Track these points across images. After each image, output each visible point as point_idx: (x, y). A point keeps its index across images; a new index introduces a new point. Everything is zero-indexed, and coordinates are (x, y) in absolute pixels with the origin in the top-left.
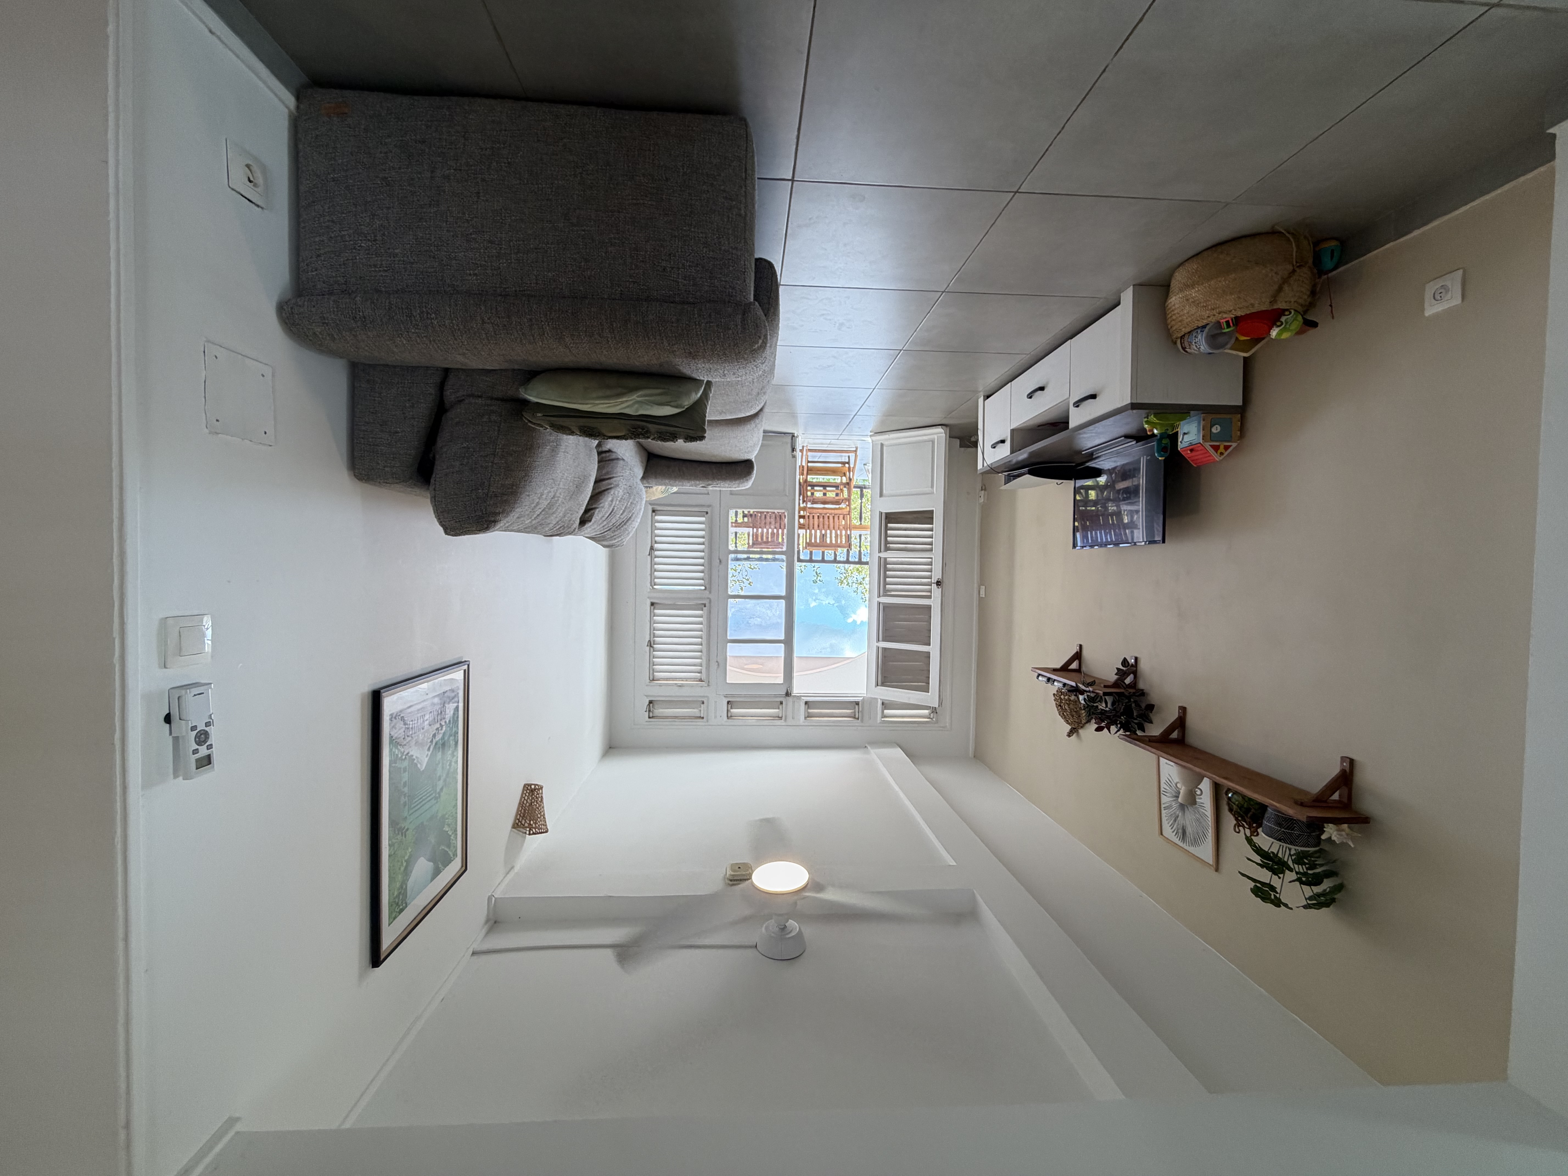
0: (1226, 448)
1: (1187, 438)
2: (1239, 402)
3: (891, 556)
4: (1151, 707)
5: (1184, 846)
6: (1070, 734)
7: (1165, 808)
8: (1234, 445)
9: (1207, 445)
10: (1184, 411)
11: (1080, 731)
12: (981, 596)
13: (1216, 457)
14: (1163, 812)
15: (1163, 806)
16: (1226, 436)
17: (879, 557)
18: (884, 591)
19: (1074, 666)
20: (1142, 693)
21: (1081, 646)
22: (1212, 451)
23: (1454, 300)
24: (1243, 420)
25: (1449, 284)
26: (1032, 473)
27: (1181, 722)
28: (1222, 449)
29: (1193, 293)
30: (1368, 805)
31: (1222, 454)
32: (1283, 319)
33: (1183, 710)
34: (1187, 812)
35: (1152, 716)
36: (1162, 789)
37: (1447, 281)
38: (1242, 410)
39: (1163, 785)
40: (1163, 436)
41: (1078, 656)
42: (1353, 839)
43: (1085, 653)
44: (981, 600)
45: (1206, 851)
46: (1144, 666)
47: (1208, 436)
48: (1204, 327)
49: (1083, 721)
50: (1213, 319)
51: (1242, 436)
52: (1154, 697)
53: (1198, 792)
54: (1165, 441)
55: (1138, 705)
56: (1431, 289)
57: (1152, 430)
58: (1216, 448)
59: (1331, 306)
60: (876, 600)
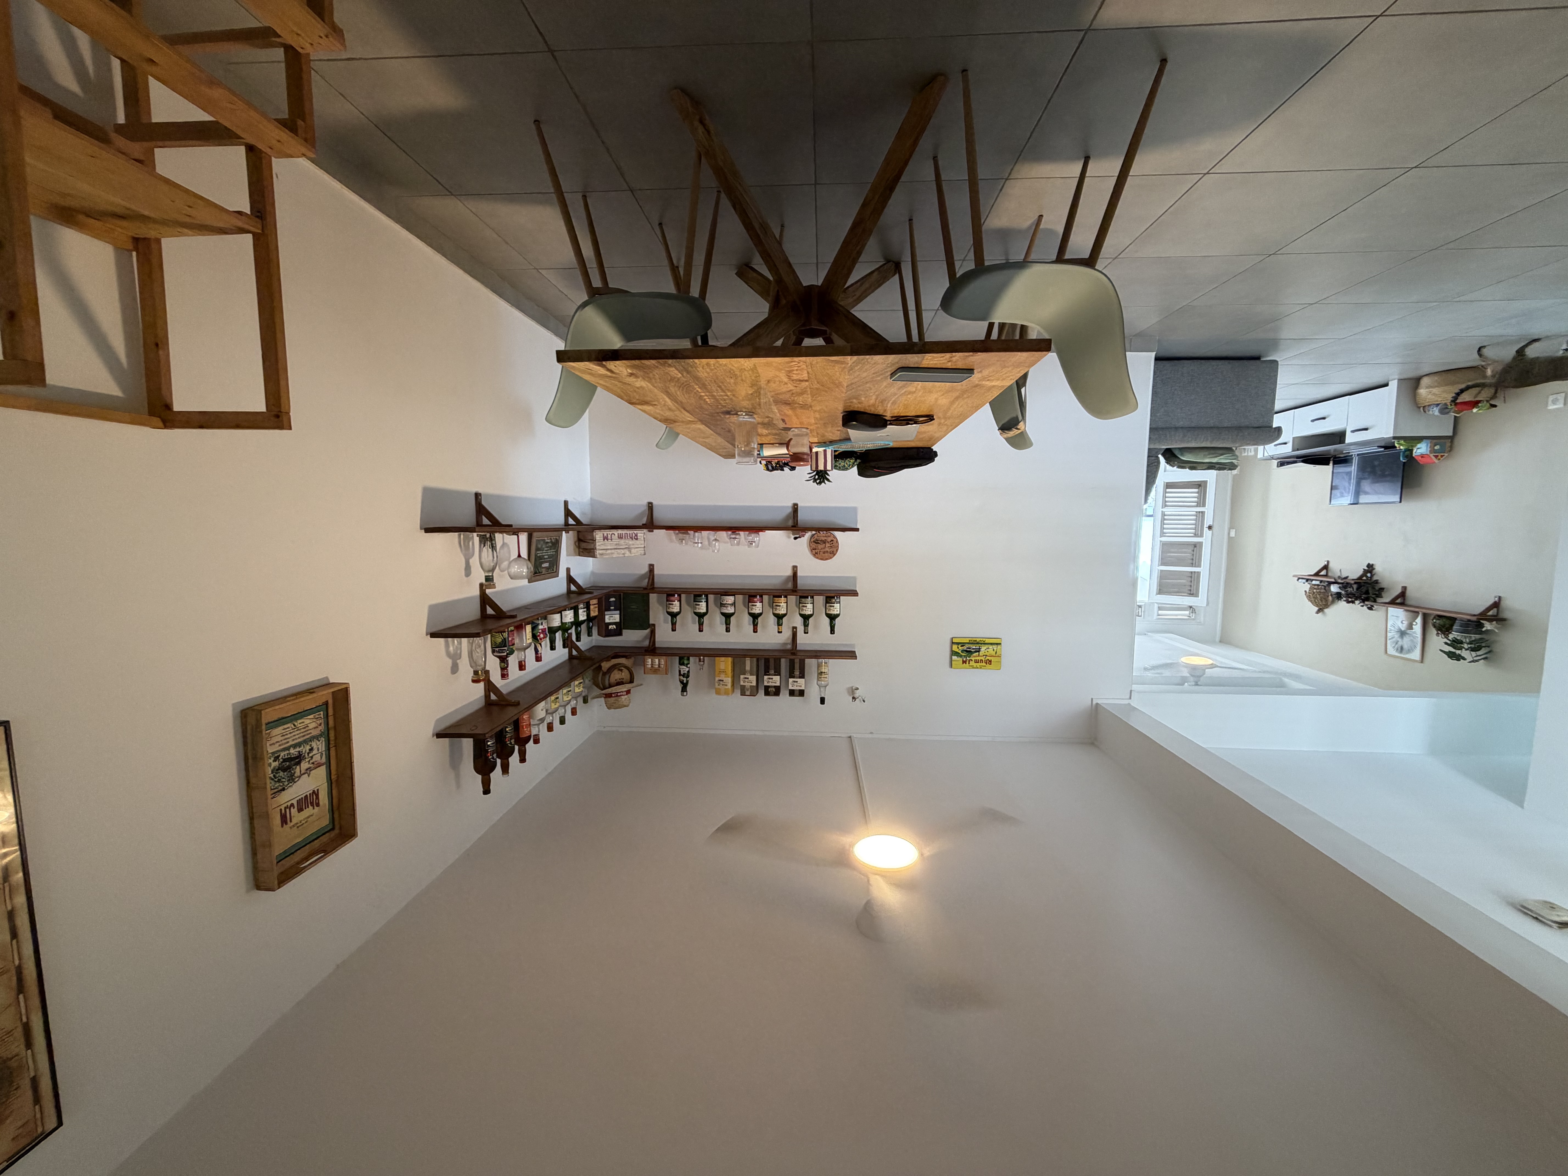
0: (1442, 456)
1: (1419, 451)
2: (1451, 434)
3: (1168, 511)
4: (1382, 589)
5: (1402, 655)
6: (1318, 612)
7: (1390, 639)
8: (1446, 454)
9: (1431, 455)
10: (1420, 439)
11: (1326, 610)
12: (1231, 536)
13: (1436, 461)
14: (1388, 642)
15: (1388, 638)
16: (1442, 451)
17: (1162, 511)
18: (1162, 534)
19: (1323, 573)
20: (1377, 582)
21: (1328, 562)
22: (1434, 458)
23: (1560, 405)
24: (1452, 442)
25: (1559, 398)
26: (1304, 462)
27: (1403, 594)
28: (1439, 457)
29: (1435, 390)
30: (1506, 614)
31: (1439, 459)
32: (1480, 405)
33: (1405, 588)
34: (1405, 638)
35: (1383, 594)
36: (1388, 630)
37: (1558, 396)
38: (1451, 438)
39: (1389, 627)
40: (1406, 450)
41: (1326, 567)
42: (1497, 628)
43: (1331, 565)
44: (1230, 538)
45: (1416, 655)
46: (1378, 568)
47: (1433, 451)
48: (1438, 405)
49: (1329, 604)
50: (1444, 402)
51: (1450, 451)
52: (1383, 585)
53: (1414, 623)
54: (1407, 453)
55: (1373, 588)
56: (1551, 398)
57: (1399, 447)
58: (1436, 457)
59: (1504, 397)
60: (1159, 539)
